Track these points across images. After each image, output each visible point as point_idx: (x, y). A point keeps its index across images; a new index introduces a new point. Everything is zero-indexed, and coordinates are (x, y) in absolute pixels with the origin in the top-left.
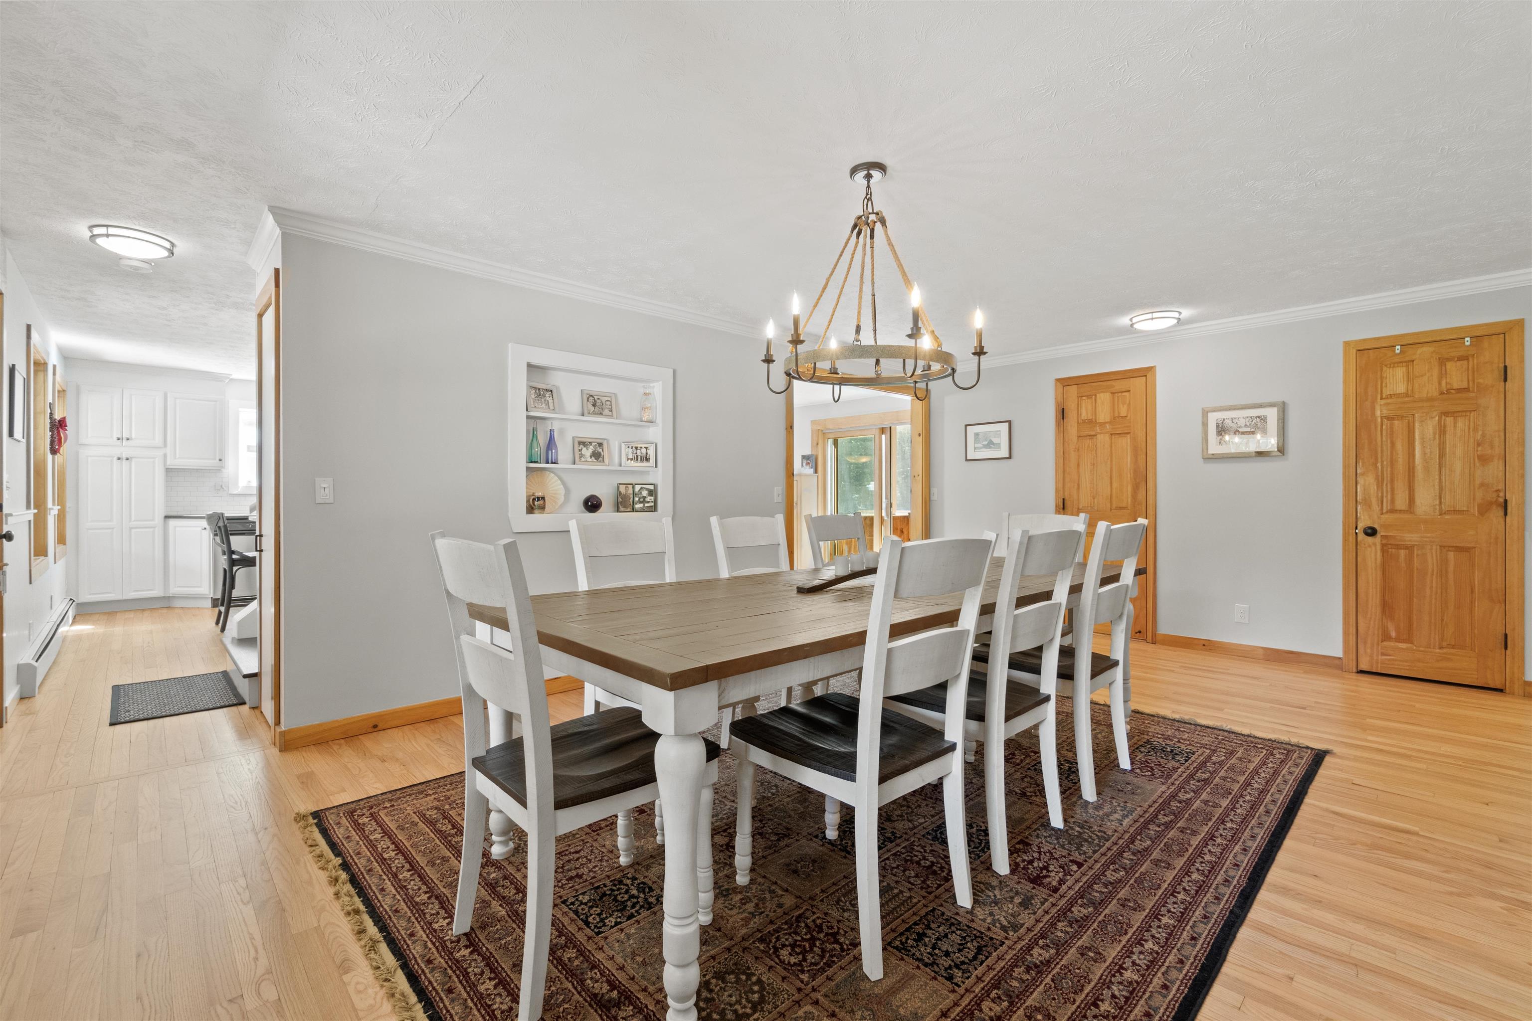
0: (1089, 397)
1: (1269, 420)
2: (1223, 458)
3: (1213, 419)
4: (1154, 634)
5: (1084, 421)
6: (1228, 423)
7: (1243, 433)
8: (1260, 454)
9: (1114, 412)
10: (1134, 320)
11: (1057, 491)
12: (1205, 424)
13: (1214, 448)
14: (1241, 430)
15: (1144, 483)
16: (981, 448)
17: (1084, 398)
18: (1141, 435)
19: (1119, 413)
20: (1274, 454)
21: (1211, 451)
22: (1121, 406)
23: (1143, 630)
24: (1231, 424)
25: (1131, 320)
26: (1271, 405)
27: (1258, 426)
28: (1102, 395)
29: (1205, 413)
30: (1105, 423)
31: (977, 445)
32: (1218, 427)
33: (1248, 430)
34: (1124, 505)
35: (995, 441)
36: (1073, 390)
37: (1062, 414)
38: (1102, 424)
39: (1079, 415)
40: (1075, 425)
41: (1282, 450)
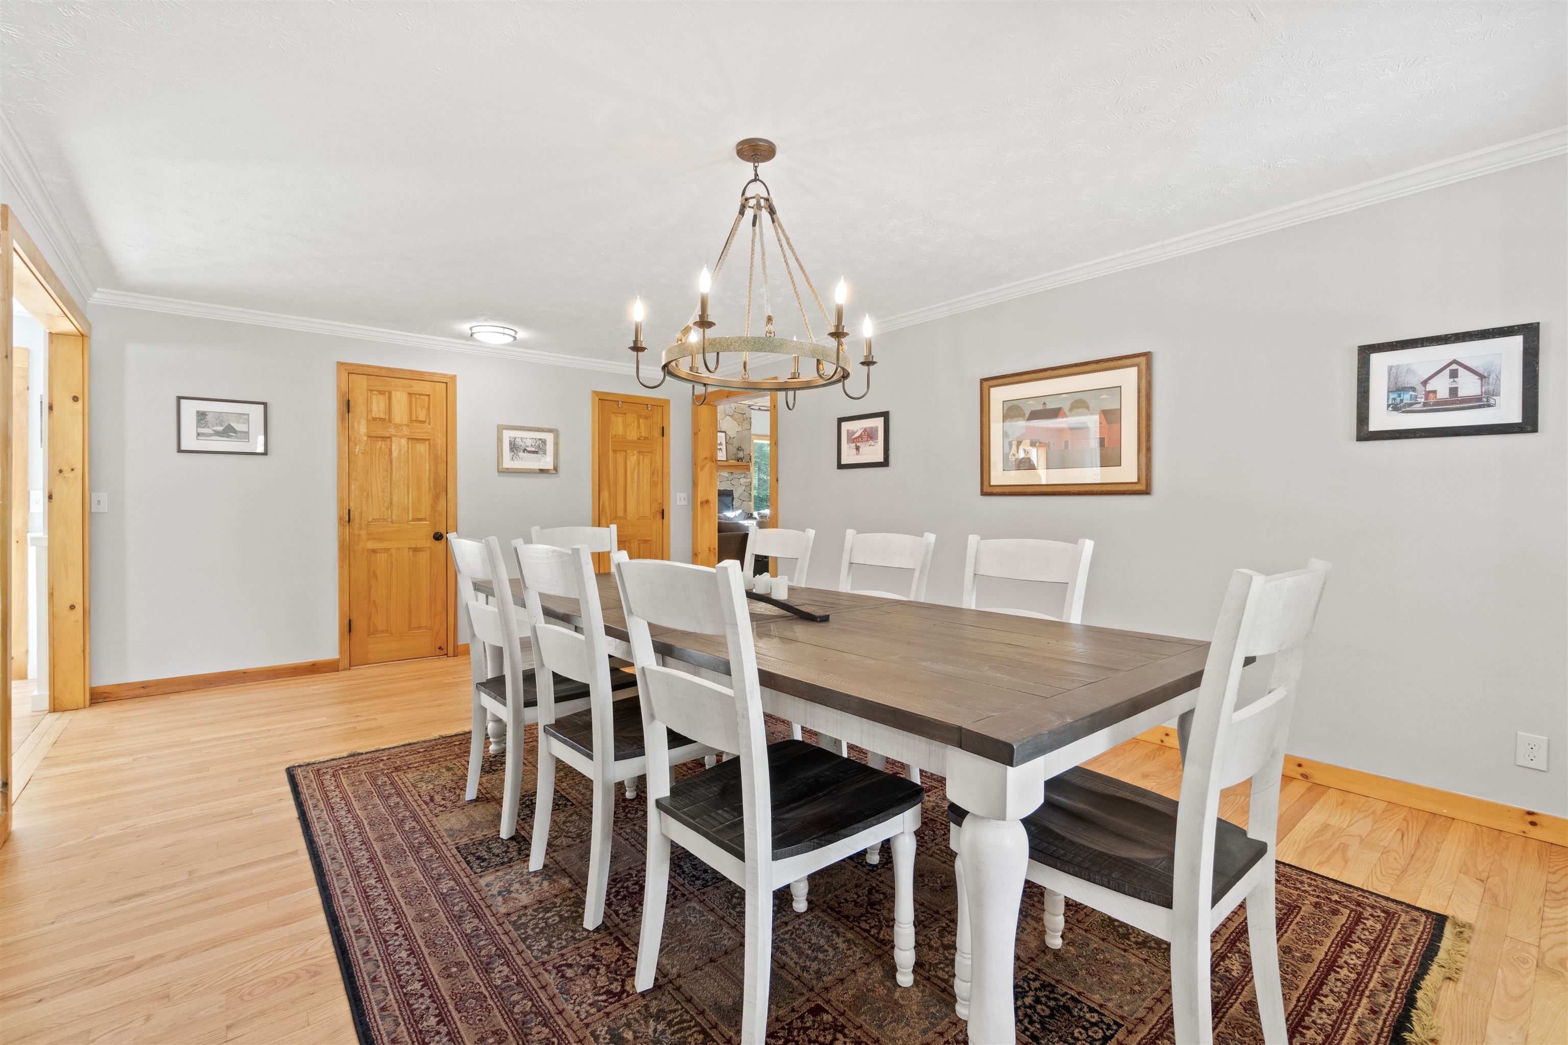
0: (381, 393)
1: (547, 443)
2: (515, 472)
3: (507, 435)
4: (456, 646)
5: (375, 419)
6: (518, 441)
7: (530, 452)
8: (542, 471)
9: (411, 414)
10: (474, 330)
11: (340, 500)
12: (500, 440)
13: (508, 463)
14: (528, 449)
15: (444, 493)
16: (210, 435)
17: (375, 392)
18: (440, 441)
19: (417, 417)
20: (551, 472)
21: (505, 466)
22: (419, 409)
23: (444, 647)
24: (521, 443)
25: (471, 329)
26: (550, 431)
27: (539, 449)
28: (398, 393)
29: (501, 428)
30: (401, 425)
31: (201, 430)
32: (510, 444)
33: (533, 449)
34: (422, 516)
35: (238, 427)
36: (361, 383)
37: (347, 406)
38: (398, 426)
39: (369, 411)
40: (364, 422)
41: (556, 469)
